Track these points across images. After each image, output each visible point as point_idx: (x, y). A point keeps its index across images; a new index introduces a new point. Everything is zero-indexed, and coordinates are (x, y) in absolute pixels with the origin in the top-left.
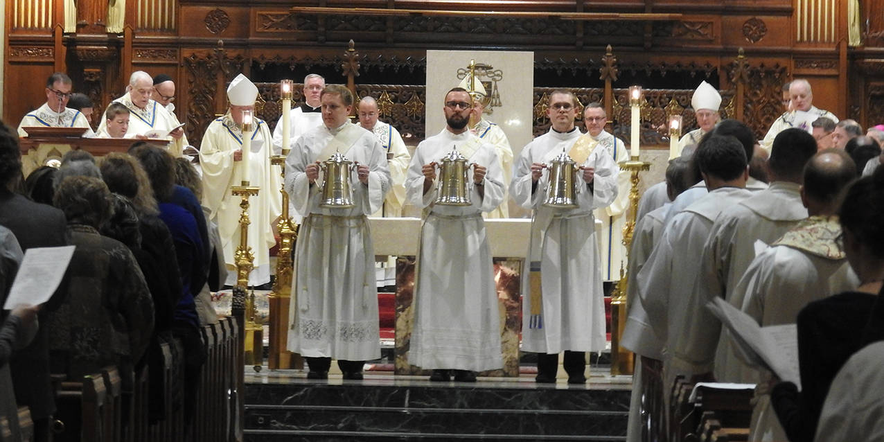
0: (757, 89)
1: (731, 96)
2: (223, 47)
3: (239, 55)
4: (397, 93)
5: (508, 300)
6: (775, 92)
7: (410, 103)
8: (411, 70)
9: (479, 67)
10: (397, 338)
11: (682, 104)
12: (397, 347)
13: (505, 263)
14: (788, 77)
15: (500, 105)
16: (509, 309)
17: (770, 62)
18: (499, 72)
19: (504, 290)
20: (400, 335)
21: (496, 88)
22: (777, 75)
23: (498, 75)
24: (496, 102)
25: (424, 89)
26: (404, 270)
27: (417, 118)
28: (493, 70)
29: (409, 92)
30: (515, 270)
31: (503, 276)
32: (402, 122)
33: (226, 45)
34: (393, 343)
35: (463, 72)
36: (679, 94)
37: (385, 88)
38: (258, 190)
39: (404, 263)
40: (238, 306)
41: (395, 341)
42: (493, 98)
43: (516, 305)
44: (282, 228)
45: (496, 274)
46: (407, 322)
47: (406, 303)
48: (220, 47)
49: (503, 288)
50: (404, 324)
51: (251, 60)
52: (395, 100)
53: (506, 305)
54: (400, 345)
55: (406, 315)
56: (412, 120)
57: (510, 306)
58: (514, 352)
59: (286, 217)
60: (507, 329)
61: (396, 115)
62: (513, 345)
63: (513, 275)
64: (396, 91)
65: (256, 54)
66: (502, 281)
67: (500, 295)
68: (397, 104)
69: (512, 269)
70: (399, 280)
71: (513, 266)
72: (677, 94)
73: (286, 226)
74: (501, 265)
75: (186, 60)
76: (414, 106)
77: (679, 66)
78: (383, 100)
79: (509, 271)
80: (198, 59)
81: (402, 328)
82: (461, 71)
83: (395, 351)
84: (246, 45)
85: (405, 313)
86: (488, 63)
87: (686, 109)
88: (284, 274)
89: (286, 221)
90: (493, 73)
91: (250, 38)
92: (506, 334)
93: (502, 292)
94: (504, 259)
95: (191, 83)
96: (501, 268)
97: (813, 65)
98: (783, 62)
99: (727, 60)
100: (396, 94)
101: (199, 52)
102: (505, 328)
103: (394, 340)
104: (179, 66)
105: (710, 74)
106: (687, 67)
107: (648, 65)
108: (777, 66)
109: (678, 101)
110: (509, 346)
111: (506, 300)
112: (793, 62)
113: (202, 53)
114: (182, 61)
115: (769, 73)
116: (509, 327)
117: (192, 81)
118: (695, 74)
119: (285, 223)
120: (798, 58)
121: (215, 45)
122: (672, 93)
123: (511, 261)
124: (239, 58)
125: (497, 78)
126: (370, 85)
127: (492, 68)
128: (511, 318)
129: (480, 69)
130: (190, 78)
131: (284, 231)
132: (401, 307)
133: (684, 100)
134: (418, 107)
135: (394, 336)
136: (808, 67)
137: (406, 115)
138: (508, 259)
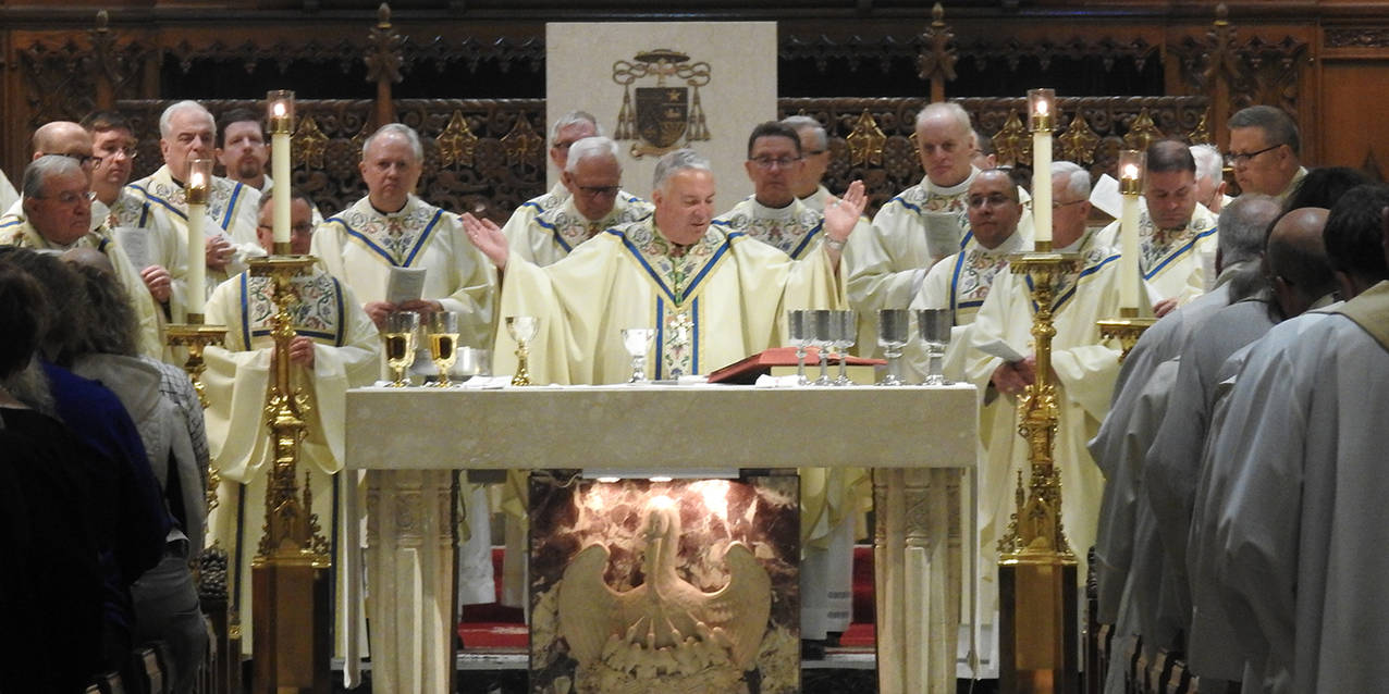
0: (1245, 92)
1: (1202, 107)
2: (107, 26)
3: (134, 43)
4: (484, 115)
5: (774, 561)
6: (1284, 98)
7: (513, 137)
8: (505, 67)
9: (661, 56)
10: (536, 648)
11: (1098, 128)
12: (535, 668)
13: (767, 480)
14: (1311, 64)
15: (706, 137)
16: (778, 580)
17: (1271, 34)
18: (702, 68)
19: (765, 541)
20: (541, 642)
21: (697, 101)
22: (1287, 62)
23: (701, 74)
24: (698, 132)
25: (543, 108)
26: (547, 500)
27: (530, 169)
28: (690, 63)
29: (510, 114)
30: (790, 494)
31: (763, 508)
32: (498, 180)
33: (114, 22)
34: (526, 658)
35: (626, 68)
36: (1092, 105)
37: (457, 106)
38: (224, 333)
39: (547, 486)
40: (214, 591)
41: (531, 655)
42: (692, 122)
43: (790, 571)
44: (276, 414)
45: (748, 505)
46: (556, 613)
47: (551, 572)
48: (102, 26)
49: (762, 536)
50: (550, 618)
51: (161, 54)
52: (479, 132)
53: (770, 573)
54: (540, 665)
55: (553, 599)
56: (517, 175)
57: (778, 574)
58: (790, 673)
59: (283, 392)
60: (775, 624)
61: (484, 164)
62: (788, 659)
63: (785, 506)
64: (482, 112)
65: (172, 38)
66: (760, 521)
67: (757, 550)
68: (483, 140)
69: (782, 493)
70: (537, 522)
71: (783, 486)
72: (1085, 107)
73: (284, 411)
74: (758, 485)
75: (24, 57)
76: (520, 143)
77: (1076, 46)
78: (455, 131)
79: (774, 497)
80: (46, 53)
81: (545, 627)
82: (621, 67)
83: (531, 678)
84: (152, 22)
85: (551, 593)
86: (678, 48)
87: (1106, 139)
88: (284, 513)
89: (285, 399)
90: (691, 68)
91: (159, 6)
92: (772, 635)
93: (761, 543)
94: (764, 472)
95: (32, 104)
96: (758, 491)
97: (1363, 38)
98: (1300, 34)
99: (1180, 32)
100: (484, 119)
101: (49, 37)
102: (769, 623)
103: (527, 651)
104: (6, 68)
105: (1143, 61)
106: (1093, 48)
107: (1013, 46)
108: (1288, 42)
109: (1088, 121)
110: (780, 662)
111: (768, 561)
112: (1320, 31)
113: (56, 40)
114: (14, 58)
115: (1271, 58)
116: (778, 621)
117: (34, 100)
118: (1111, 62)
119: (281, 404)
120: (1331, 24)
121: (91, 21)
122: (1075, 104)
123: (778, 475)
124: (134, 48)
125: (700, 80)
126: (426, 101)
127: (686, 59)
128: (781, 600)
129: (662, 61)
130: (31, 94)
131: (280, 420)
132: (542, 581)
133: (1100, 119)
134: (530, 146)
135: (525, 643)
136: (1354, 44)
137: (505, 164)
138: (772, 472)
